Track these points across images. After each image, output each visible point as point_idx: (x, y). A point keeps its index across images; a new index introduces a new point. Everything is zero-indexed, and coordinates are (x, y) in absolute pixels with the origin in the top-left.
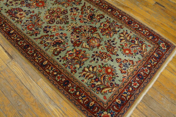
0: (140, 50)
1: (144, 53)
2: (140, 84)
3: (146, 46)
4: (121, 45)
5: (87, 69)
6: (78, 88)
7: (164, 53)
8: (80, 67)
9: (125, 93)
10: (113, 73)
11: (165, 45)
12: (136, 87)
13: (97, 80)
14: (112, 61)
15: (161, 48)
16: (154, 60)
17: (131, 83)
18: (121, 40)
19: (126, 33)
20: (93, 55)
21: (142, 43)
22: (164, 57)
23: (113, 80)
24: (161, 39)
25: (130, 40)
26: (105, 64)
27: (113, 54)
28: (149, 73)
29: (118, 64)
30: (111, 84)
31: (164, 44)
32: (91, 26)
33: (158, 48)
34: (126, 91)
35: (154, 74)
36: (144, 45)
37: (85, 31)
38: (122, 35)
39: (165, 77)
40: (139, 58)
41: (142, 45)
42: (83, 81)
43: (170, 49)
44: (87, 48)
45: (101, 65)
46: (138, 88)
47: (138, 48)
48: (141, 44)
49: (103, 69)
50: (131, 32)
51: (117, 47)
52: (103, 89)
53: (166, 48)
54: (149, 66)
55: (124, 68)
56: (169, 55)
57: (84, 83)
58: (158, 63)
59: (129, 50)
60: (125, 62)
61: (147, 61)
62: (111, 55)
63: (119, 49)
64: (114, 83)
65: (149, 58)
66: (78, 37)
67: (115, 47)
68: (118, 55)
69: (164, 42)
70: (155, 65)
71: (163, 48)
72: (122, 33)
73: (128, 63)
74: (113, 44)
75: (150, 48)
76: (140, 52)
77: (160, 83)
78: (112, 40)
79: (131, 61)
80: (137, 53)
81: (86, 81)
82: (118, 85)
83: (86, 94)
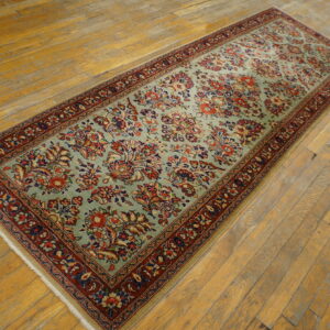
0: (101, 244)
1: (92, 252)
2: (20, 227)
3: (110, 259)
4: (115, 212)
5: (64, 153)
6: (32, 139)
7: (91, 297)
8: (70, 146)
9: (8, 198)
10: (51, 187)
11: (116, 308)
12: (17, 218)
13: (42, 163)
14: (78, 190)
15: (104, 295)
16: (72, 267)
17: (27, 210)
18: (128, 215)
19: (146, 228)
20: (92, 166)
21: (121, 253)
22: (80, 295)
23: (36, 185)
24: (132, 300)
25: (127, 232)
26: (73, 179)
27: (93, 194)
28: (42, 249)
29: (70, 198)
30: (31, 181)
31: (119, 306)
32: (160, 171)
33: (106, 286)
34: (11, 199)
35: (38, 259)
36: (114, 256)
37: (149, 161)
38: (140, 219)
39: (28, 285)
40: (81, 238)
41: (113, 252)
42: (44, 145)
43: (101, 315)
44: (108, 159)
45: (71, 173)
46: (14, 220)
47: (108, 242)
48: (117, 250)
49: (61, 175)
50: (149, 237)
51: (109, 204)
52: (24, 168)
53: (104, 305)
54: (59, 254)
55: (61, 206)
56: (86, 308)
57: (40, 146)
58: (66, 275)
59: (102, 224)
60: (73, 211)
61: (71, 252)
62: (91, 191)
63: (105, 207)
64: (32, 184)
65: (78, 259)
66: (134, 150)
67: (109, 200)
68: (90, 201)
69: (123, 307)
70: (59, 266)
71: (105, 298)
72: (146, 220)
73: (69, 214)
74: (117, 200)
75: (107, 269)
76: (97, 244)
77: (16, 269)
78: (127, 199)
79: (75, 221)
80: (92, 238)
81: (43, 149)
82: (26, 190)
83: (20, 146)
